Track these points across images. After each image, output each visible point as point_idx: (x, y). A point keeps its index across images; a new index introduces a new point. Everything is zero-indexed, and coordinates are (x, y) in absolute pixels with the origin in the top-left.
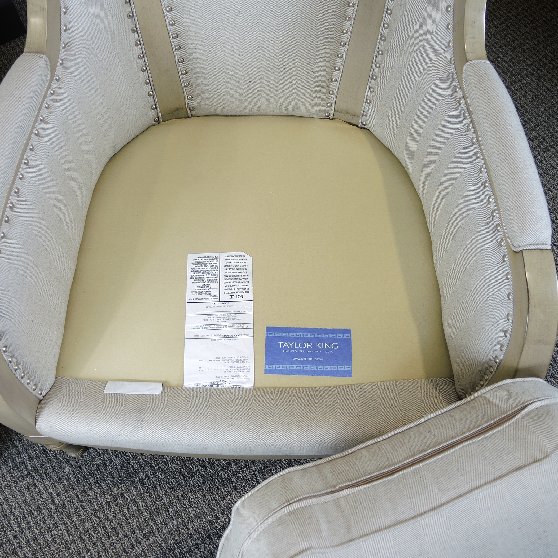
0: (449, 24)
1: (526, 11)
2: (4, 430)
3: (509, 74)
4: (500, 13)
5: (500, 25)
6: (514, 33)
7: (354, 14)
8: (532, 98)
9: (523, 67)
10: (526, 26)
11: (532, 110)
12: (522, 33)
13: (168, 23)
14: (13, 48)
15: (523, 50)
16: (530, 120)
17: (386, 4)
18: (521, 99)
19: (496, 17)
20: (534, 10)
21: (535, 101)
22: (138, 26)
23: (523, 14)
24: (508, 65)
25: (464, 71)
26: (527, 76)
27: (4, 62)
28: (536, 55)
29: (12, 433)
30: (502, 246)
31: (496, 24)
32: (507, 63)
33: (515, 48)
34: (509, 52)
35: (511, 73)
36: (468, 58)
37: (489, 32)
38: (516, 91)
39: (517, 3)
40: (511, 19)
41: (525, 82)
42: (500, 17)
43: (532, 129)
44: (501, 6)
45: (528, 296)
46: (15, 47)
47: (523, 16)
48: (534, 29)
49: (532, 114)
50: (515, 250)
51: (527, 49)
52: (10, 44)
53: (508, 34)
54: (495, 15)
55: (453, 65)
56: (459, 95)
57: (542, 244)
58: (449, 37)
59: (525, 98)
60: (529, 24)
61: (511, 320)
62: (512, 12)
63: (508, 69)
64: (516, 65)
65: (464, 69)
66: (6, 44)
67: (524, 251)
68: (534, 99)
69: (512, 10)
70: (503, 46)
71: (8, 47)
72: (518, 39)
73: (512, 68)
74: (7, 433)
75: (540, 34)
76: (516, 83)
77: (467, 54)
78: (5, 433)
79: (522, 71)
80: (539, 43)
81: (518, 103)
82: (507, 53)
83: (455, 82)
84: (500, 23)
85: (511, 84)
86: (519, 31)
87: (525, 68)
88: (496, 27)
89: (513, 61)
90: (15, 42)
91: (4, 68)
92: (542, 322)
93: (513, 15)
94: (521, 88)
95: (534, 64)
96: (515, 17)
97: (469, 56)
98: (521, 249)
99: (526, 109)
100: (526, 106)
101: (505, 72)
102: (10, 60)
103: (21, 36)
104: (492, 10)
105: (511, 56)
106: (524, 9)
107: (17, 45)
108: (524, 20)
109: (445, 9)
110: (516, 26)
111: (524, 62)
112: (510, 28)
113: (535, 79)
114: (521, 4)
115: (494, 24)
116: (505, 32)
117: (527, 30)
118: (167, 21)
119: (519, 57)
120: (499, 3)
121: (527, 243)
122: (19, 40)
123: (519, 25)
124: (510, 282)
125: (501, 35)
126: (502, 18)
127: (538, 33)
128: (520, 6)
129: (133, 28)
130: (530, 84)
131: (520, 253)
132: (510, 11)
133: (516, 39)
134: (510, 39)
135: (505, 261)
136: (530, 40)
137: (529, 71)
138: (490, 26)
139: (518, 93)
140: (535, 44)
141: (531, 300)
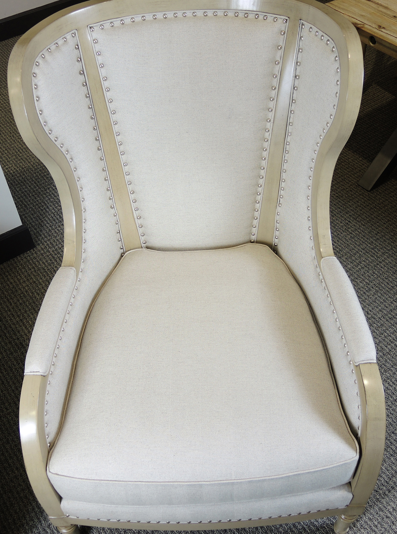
0: (311, 237)
1: (384, 214)
2: (22, 530)
3: (375, 257)
4: (365, 216)
5: (366, 224)
6: (377, 229)
7: (257, 232)
8: (393, 272)
9: (385, 251)
10: (384, 223)
11: (394, 280)
12: (382, 228)
13: (142, 243)
14: (25, 257)
15: (384, 240)
16: (393, 288)
17: (275, 225)
18: (385, 273)
19: (363, 218)
20: (389, 213)
21: (395, 274)
22: (123, 246)
23: (382, 215)
24: (374, 251)
25: (321, 264)
26: (388, 257)
27: (20, 267)
28: (393, 243)
29: (29, 531)
30: (351, 364)
31: (363, 223)
32: (373, 249)
33: (378, 239)
34: (374, 242)
35: (377, 256)
36: (323, 256)
37: (359, 229)
38: (381, 268)
39: (377, 208)
40: (374, 219)
41: (387, 261)
42: (366, 218)
43: (395, 294)
44: (366, 211)
45: (365, 391)
46: (27, 257)
47: (382, 217)
48: (391, 225)
49: (394, 283)
50: (356, 365)
51: (387, 239)
52: (24, 255)
53: (372, 230)
54: (362, 217)
55: (316, 260)
56: (321, 277)
57: (371, 360)
58: (312, 244)
59: (388, 272)
60: (387, 222)
61: (360, 408)
62: (374, 214)
63: (374, 254)
64: (380, 251)
65: (321, 262)
66: (21, 255)
67: (360, 365)
68: (394, 273)
69: (374, 213)
70: (370, 238)
71: (22, 257)
72: (380, 233)
73: (377, 253)
74: (25, 531)
75: (395, 228)
76: (380, 262)
77: (322, 254)
78: (24, 532)
79: (384, 254)
80: (395, 234)
81: (383, 276)
82: (372, 242)
83: (318, 269)
84: (366, 223)
85: (377, 264)
86: (380, 227)
87: (386, 252)
88: (364, 225)
89: (378, 247)
90: (27, 253)
91: (19, 271)
92: (375, 406)
93: (375, 217)
94: (385, 266)
95: (392, 249)
96: (376, 218)
97: (323, 255)
98: (358, 363)
99: (389, 280)
100: (389, 278)
101: (373, 256)
102: (23, 266)
103: (31, 249)
104: (359, 214)
105: (375, 244)
106: (382, 212)
107: (28, 256)
108: (383, 220)
109: (308, 229)
110: (378, 224)
111: (385, 248)
112: (373, 225)
113: (394, 259)
114: (380, 209)
115: (362, 224)
116: (370, 228)
117: (385, 226)
118: (141, 241)
119: (382, 245)
120: (364, 209)
121: (361, 360)
122: (30, 252)
123: (380, 223)
124: (357, 385)
125: (367, 231)
126: (367, 219)
127: (393, 228)
128: (379, 210)
129: (120, 247)
130: (391, 263)
131: (358, 366)
132: (373, 214)
133: (379, 233)
134: (374, 233)
135: (353, 373)
136: (388, 233)
137: (389, 254)
138: (359, 225)
139: (382, 269)
140: (392, 235)
141: (366, 393)
